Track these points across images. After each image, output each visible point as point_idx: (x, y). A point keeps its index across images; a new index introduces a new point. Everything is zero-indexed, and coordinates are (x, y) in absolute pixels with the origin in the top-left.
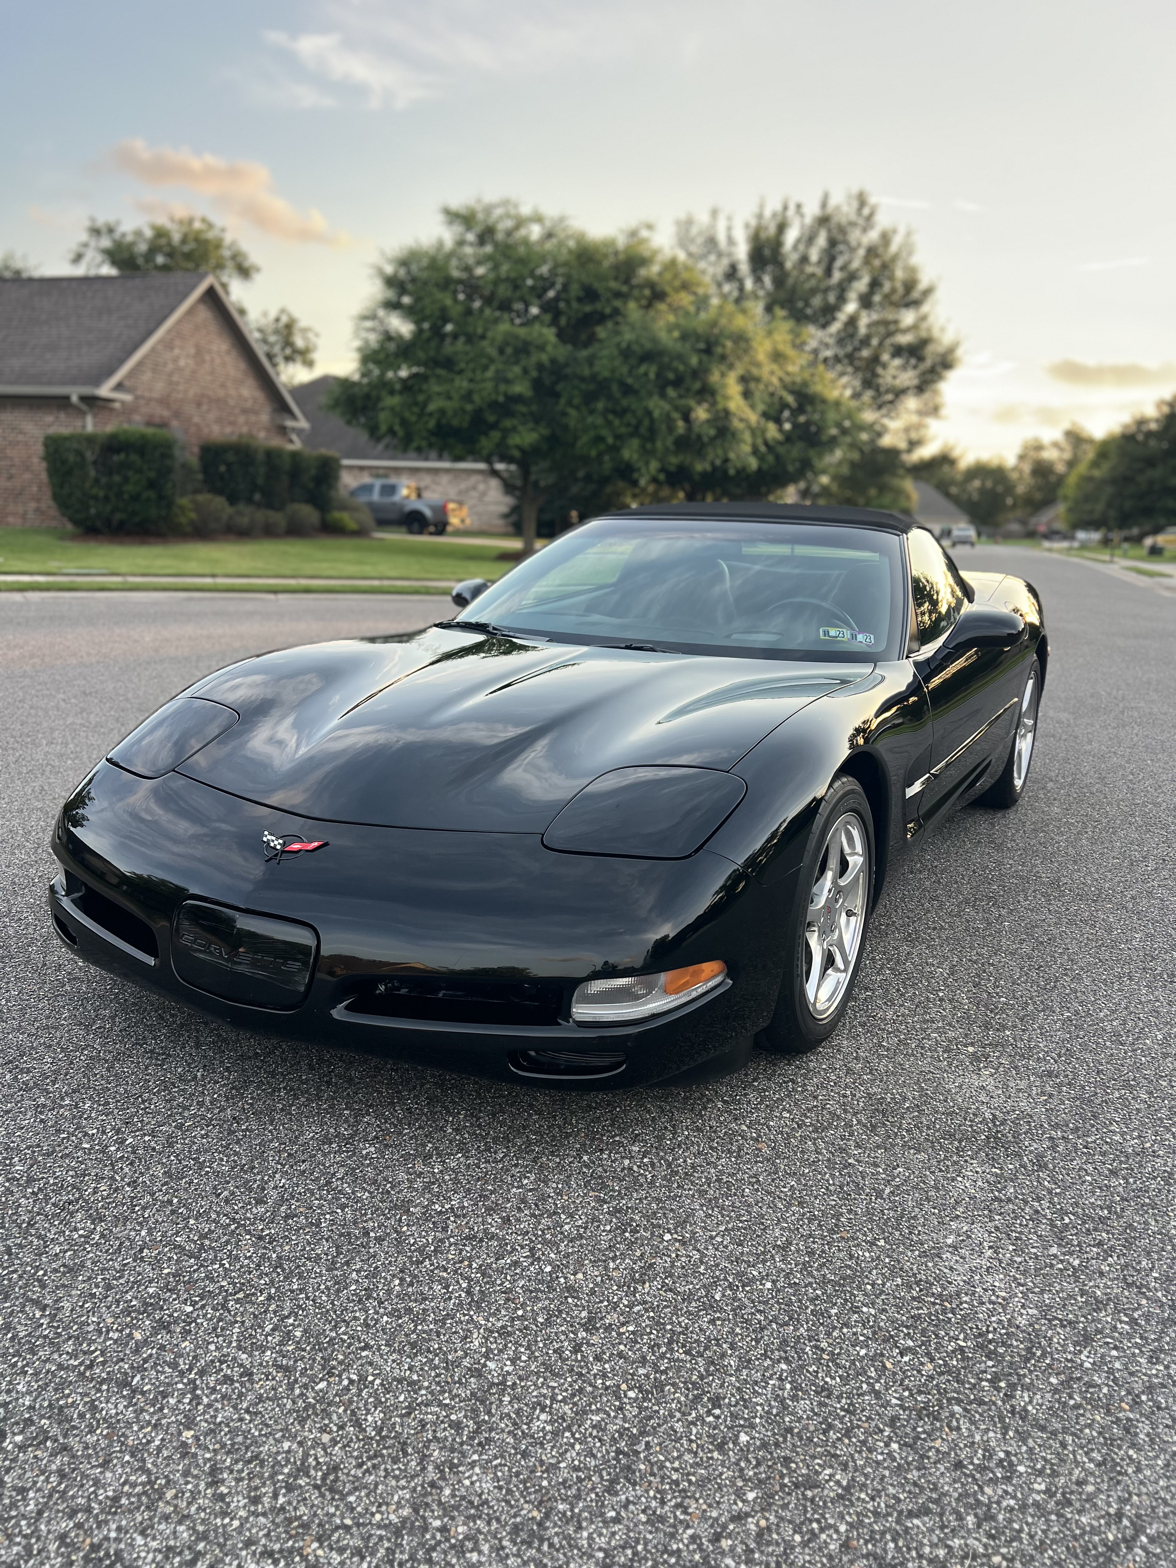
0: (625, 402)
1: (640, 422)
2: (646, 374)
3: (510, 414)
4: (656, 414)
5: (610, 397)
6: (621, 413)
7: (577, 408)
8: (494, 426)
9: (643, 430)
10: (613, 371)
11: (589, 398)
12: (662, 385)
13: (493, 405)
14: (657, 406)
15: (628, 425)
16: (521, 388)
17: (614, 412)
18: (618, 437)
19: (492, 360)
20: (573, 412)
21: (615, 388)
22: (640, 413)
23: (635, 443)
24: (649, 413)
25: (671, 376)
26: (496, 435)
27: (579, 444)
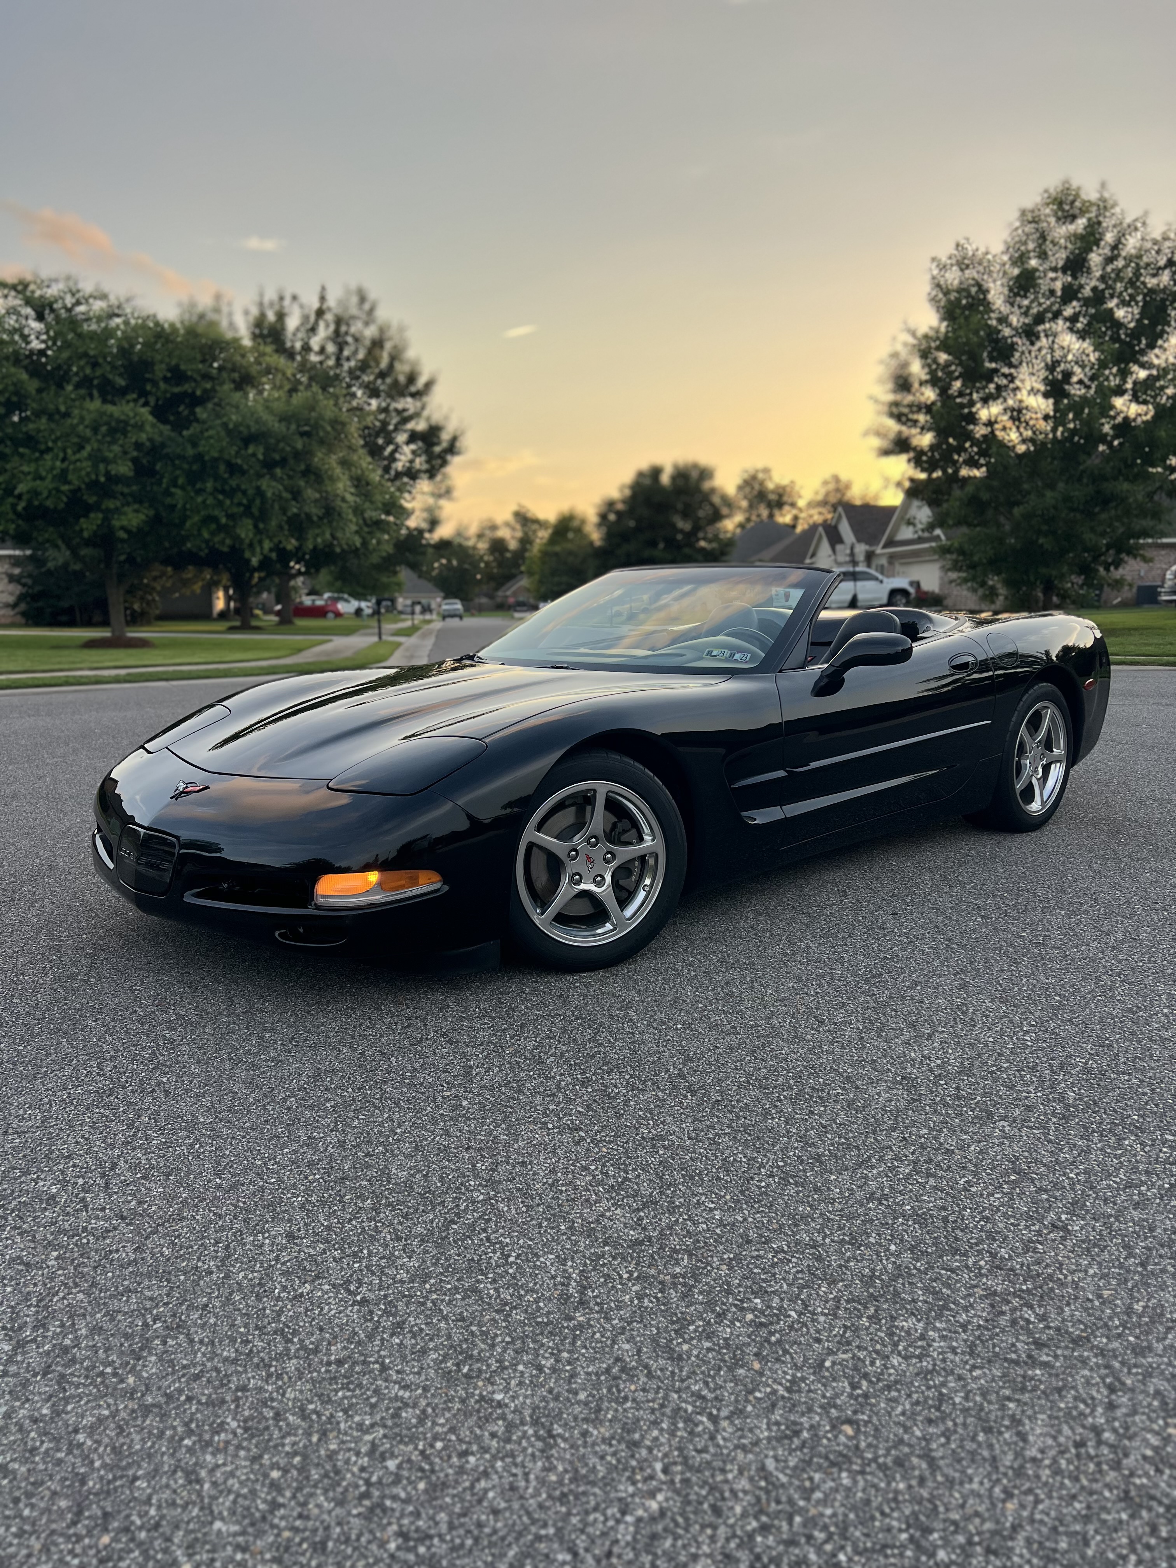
0: (233, 483)
1: (251, 502)
2: (254, 455)
3: (112, 495)
4: (269, 494)
5: (216, 477)
6: (230, 493)
7: (183, 488)
8: (96, 507)
9: (255, 511)
10: (221, 451)
11: (193, 478)
12: (269, 465)
13: (93, 485)
14: (270, 487)
15: (240, 504)
16: (124, 469)
17: (223, 492)
18: (230, 516)
19: (88, 440)
20: (178, 492)
21: (222, 467)
22: (251, 492)
23: (248, 523)
24: (260, 492)
25: (277, 457)
26: (96, 517)
27: (188, 524)
